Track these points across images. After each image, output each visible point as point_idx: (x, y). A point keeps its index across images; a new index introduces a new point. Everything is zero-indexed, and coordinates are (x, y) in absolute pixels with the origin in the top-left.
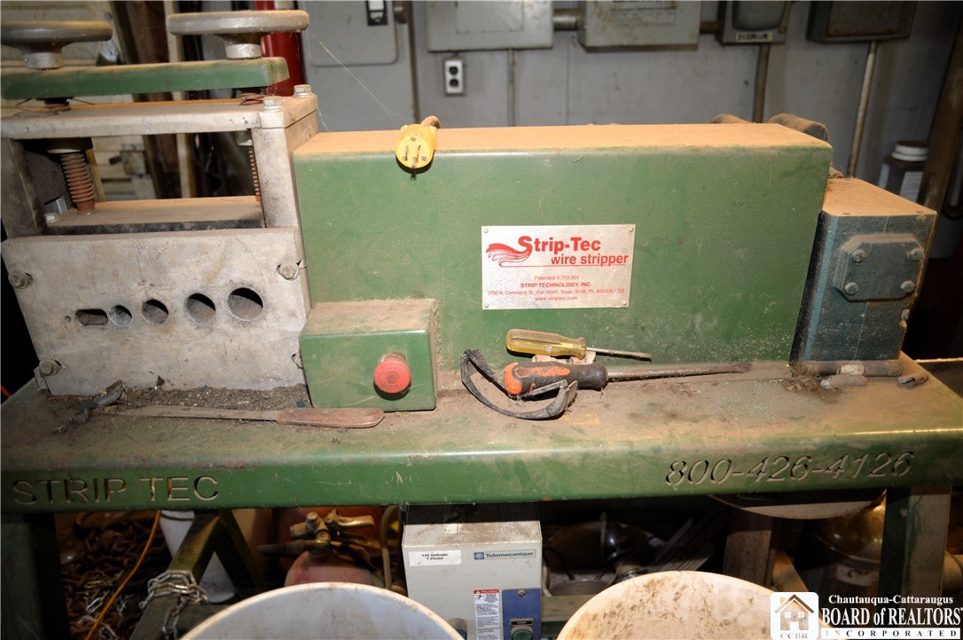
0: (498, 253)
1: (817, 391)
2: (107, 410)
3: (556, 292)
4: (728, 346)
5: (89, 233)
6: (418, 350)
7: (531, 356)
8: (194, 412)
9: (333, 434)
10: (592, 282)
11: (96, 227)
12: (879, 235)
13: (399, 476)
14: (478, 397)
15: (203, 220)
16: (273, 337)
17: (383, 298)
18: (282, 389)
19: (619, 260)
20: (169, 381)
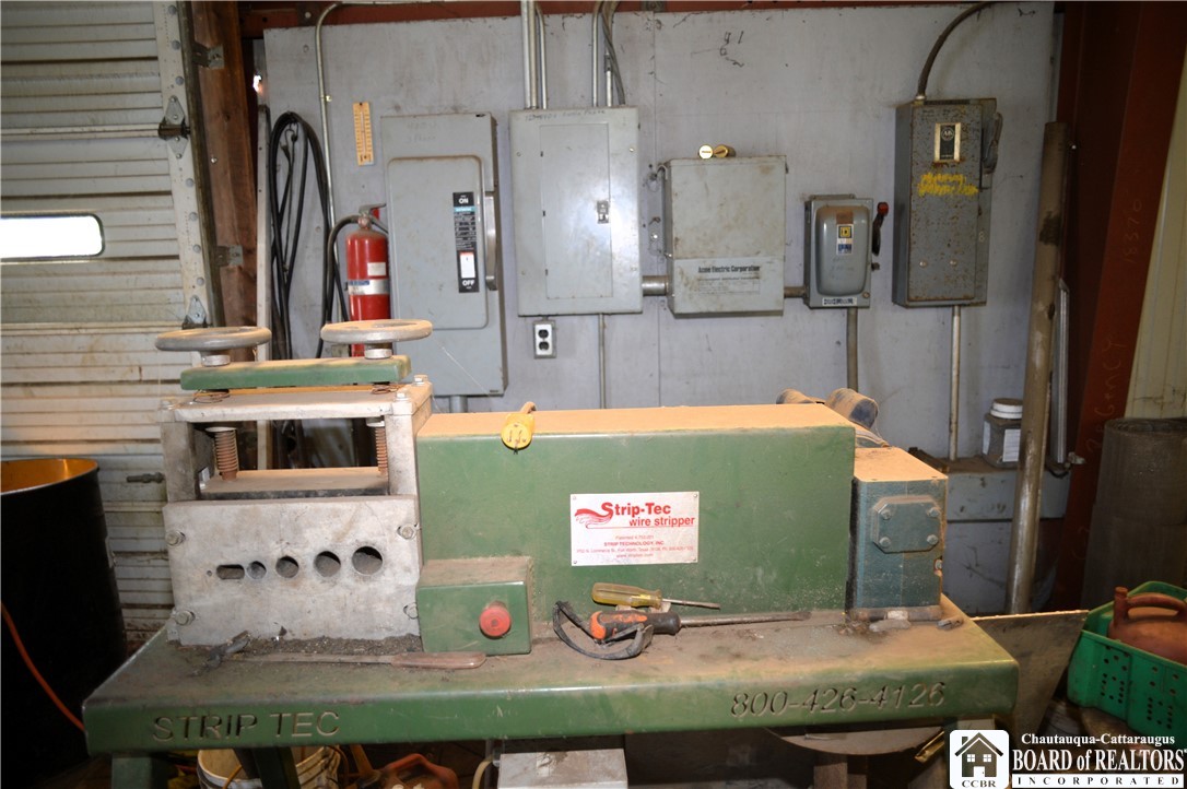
0: (584, 517)
1: (865, 634)
2: (235, 656)
3: (634, 550)
4: (789, 597)
5: (235, 499)
6: (516, 601)
7: (615, 606)
8: (315, 657)
9: (443, 674)
10: (665, 541)
11: (242, 493)
12: (903, 497)
13: (499, 709)
14: (568, 642)
15: (334, 488)
16: (389, 590)
17: (486, 556)
18: (392, 639)
19: (687, 521)
20: (291, 631)
